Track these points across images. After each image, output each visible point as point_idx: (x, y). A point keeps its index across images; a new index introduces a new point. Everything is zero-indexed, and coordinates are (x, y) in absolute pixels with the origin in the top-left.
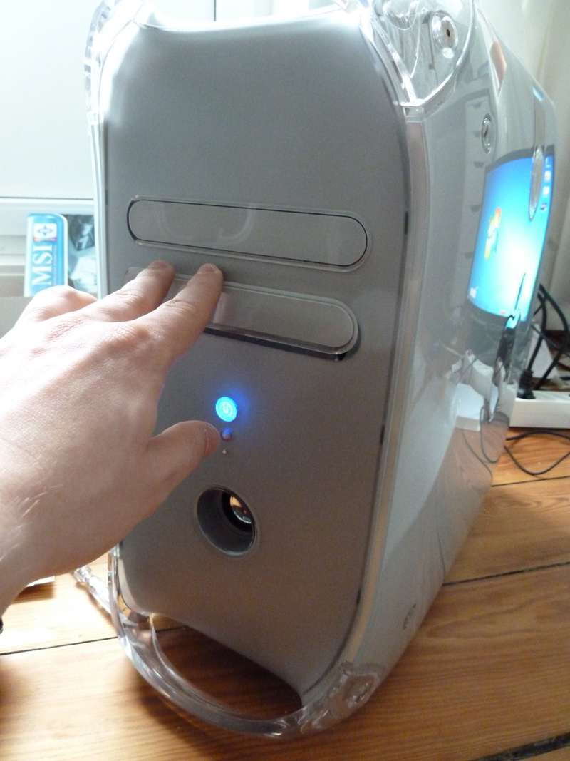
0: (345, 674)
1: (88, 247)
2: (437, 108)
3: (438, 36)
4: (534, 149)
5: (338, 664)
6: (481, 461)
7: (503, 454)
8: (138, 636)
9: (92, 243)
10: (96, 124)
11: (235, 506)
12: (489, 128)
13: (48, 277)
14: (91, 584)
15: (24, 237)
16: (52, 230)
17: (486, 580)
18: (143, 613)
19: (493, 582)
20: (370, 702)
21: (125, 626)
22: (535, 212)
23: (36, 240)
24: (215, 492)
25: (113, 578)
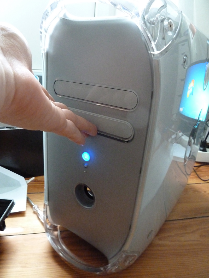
0: (124, 254)
2: (165, 54)
3: (166, 27)
5: (122, 250)
7: (192, 172)
8: (53, 233)
10: (44, 52)
12: (186, 60)
14: (38, 212)
17: (182, 220)
18: (55, 225)
22: (206, 87)
24: (82, 185)
25: (45, 212)
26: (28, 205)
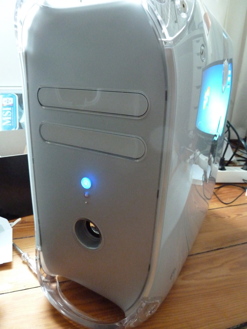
0: (144, 302)
2: (179, 41)
3: (179, 7)
4: (224, 60)
6: (203, 199)
7: (213, 195)
8: (50, 285)
10: (21, 52)
11: (92, 227)
12: (204, 51)
13: (10, 122)
14: (29, 262)
16: (11, 101)
18: (52, 275)
21: (44, 281)
22: (225, 89)
23: (4, 105)
24: (83, 220)
25: (38, 259)
26: (15, 254)
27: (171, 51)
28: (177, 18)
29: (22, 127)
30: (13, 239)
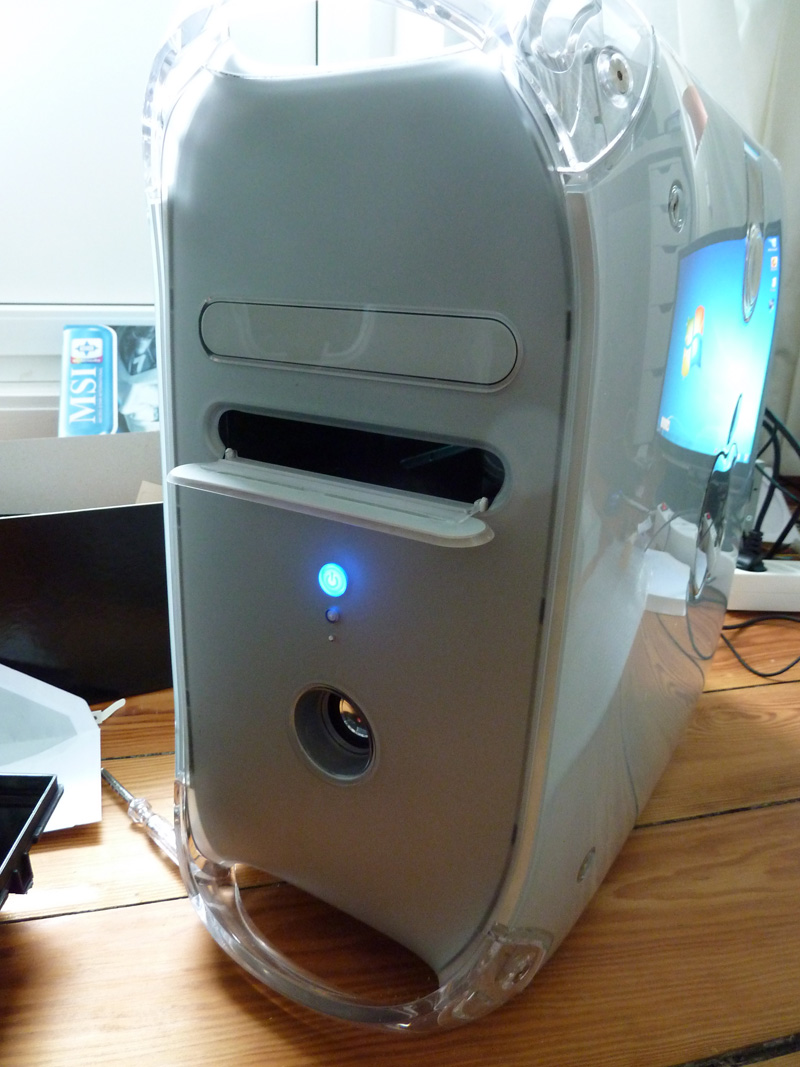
0: (497, 940)
1: (144, 370)
2: (606, 174)
3: (605, 80)
4: (748, 226)
5: (488, 927)
6: (690, 657)
7: (720, 648)
8: (216, 894)
9: (151, 364)
10: (157, 203)
11: (346, 713)
12: (680, 199)
13: (91, 411)
14: (151, 825)
15: (59, 358)
16: (96, 347)
17: (698, 820)
18: (222, 862)
19: (705, 823)
20: (532, 985)
21: (198, 880)
22: (753, 310)
23: (74, 361)
24: (320, 692)
25: (181, 815)
26: (109, 802)
27: (581, 199)
28: (602, 109)
29: (129, 428)
30: (102, 760)
